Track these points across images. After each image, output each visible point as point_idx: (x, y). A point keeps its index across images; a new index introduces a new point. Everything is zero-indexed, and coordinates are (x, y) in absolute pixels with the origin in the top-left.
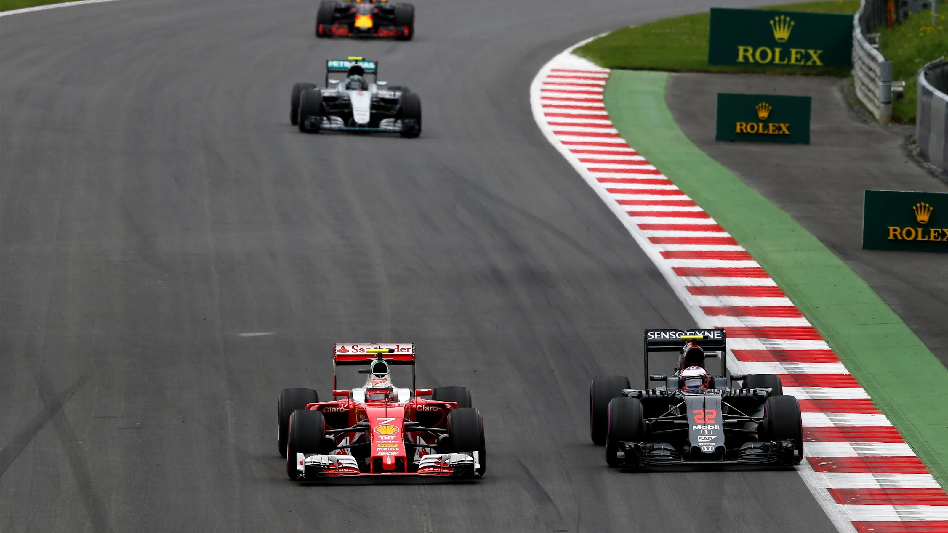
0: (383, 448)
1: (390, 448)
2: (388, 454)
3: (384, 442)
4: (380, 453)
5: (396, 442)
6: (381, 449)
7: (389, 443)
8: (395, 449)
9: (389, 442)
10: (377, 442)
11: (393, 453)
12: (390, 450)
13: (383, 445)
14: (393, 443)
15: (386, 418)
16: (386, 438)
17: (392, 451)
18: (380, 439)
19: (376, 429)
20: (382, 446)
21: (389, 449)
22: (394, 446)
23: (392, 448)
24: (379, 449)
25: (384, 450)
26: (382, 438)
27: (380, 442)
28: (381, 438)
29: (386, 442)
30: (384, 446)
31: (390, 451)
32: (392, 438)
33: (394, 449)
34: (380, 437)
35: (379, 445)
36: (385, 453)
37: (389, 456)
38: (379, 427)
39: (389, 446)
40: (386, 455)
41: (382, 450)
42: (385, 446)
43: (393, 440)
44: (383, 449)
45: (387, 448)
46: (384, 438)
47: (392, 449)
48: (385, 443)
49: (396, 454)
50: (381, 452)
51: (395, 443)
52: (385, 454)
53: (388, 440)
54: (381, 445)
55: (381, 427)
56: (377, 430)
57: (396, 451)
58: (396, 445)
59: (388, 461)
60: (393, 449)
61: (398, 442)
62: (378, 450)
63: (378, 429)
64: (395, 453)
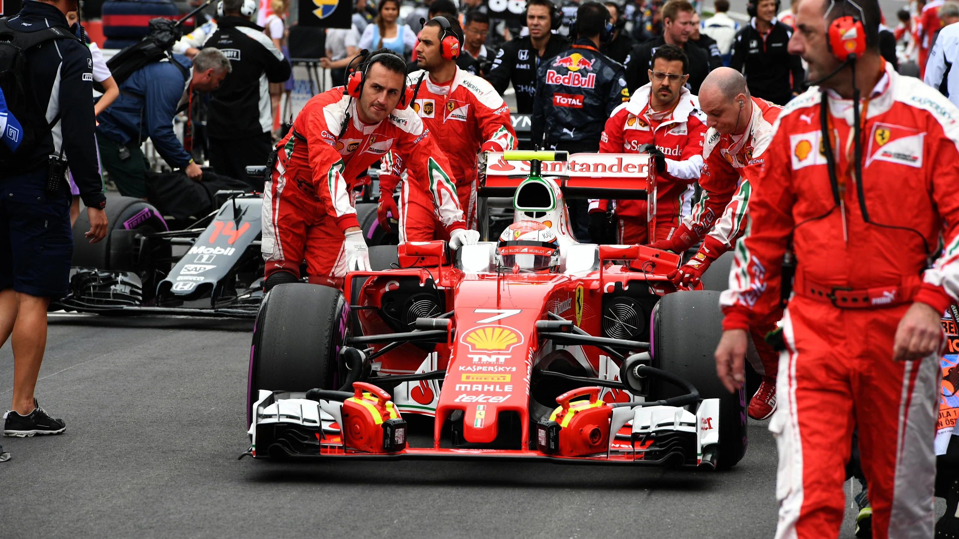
0: (472, 384)
1: (489, 384)
2: (480, 401)
3: (479, 368)
4: (460, 397)
5: (508, 369)
6: (466, 388)
7: (491, 372)
8: (503, 389)
9: (491, 368)
10: (461, 368)
11: (494, 398)
12: (489, 390)
13: (474, 377)
14: (501, 372)
15: (498, 307)
16: (485, 359)
17: (494, 394)
18: (470, 363)
19: (467, 335)
20: (471, 380)
21: (486, 388)
22: (501, 380)
23: (495, 384)
24: (460, 387)
25: (474, 389)
26: (476, 358)
27: (469, 368)
28: (472, 358)
29: (484, 369)
30: (475, 380)
31: (488, 393)
32: (502, 359)
33: (500, 388)
34: (470, 356)
35: (464, 377)
36: (474, 397)
37: (481, 407)
38: (474, 331)
39: (490, 380)
40: (477, 403)
41: (468, 389)
42: (479, 380)
43: (501, 365)
44: (471, 388)
45: (483, 384)
46: (480, 359)
47: (495, 388)
48: (481, 372)
49: (501, 400)
50: (464, 395)
51: (505, 372)
52: (474, 399)
53: (489, 364)
54: (468, 377)
55: (480, 332)
56: (469, 339)
57: (504, 394)
58: (508, 378)
59: (477, 419)
60: (498, 389)
61: (514, 369)
62: (457, 389)
63: (472, 335)
64: (501, 398)
